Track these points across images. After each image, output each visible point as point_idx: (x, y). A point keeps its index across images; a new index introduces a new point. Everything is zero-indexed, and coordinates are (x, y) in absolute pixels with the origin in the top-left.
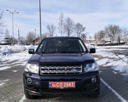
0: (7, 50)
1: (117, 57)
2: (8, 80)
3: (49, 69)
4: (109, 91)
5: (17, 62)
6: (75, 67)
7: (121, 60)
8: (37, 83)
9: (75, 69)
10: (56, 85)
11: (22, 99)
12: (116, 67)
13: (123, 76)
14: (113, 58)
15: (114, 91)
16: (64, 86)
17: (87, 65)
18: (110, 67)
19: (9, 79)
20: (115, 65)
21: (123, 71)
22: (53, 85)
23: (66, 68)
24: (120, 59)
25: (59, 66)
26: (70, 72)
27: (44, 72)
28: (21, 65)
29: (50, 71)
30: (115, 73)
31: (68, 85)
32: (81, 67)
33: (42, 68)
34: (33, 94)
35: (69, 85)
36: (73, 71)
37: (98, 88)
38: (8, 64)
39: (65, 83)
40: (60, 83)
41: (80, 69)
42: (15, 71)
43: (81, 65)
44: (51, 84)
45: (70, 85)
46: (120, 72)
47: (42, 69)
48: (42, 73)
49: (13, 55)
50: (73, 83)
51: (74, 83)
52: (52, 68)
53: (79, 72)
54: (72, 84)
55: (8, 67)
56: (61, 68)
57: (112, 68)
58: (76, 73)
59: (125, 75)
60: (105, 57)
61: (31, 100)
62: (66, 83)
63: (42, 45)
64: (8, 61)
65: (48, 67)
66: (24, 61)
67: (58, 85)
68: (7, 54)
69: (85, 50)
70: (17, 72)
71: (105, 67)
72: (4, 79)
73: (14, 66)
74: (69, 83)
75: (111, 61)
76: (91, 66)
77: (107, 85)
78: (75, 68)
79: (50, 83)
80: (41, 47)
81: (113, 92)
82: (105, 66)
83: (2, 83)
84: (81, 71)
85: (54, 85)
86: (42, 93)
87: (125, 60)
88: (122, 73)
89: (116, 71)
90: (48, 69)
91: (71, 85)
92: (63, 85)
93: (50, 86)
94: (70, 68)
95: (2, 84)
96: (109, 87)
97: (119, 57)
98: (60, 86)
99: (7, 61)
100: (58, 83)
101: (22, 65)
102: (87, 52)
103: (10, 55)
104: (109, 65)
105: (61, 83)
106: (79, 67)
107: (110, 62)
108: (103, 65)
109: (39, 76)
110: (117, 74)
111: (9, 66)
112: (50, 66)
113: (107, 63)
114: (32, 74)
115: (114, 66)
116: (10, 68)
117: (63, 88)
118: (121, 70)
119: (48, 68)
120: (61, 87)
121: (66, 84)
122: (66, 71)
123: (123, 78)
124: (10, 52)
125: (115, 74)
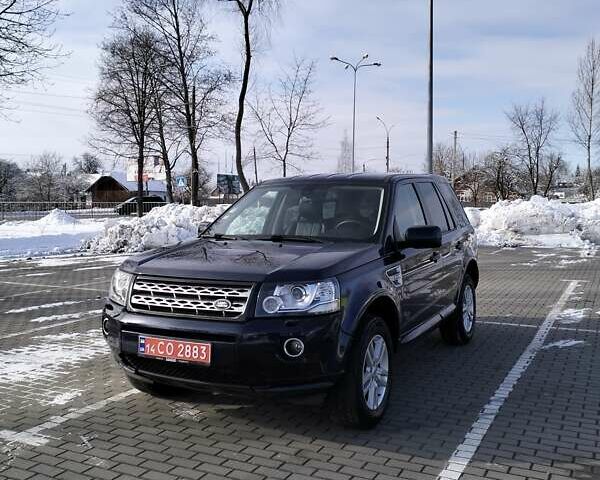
3: (154, 294)
6: (227, 290)
9: (226, 297)
10: (155, 348)
22: (148, 346)
23: (198, 293)
25: (181, 285)
26: (208, 308)
27: (136, 301)
29: (153, 300)
32: (247, 294)
33: (137, 287)
35: (192, 351)
36: (216, 304)
39: (181, 344)
40: (166, 343)
41: (243, 299)
43: (249, 287)
44: (143, 342)
45: (196, 352)
47: (138, 292)
48: (132, 304)
50: (204, 348)
51: (207, 347)
52: (161, 290)
53: (236, 310)
54: (203, 352)
56: (185, 292)
58: (223, 314)
62: (185, 345)
65: (151, 285)
67: (163, 348)
74: (192, 346)
78: (226, 294)
79: (143, 338)
84: (242, 309)
85: (151, 346)
90: (148, 292)
91: (198, 352)
92: (176, 351)
93: (140, 350)
94: (212, 293)
98: (165, 353)
100: (161, 342)
105: (170, 342)
106: (241, 295)
114: (114, 306)
117: (174, 361)
119: (149, 289)
120: (170, 357)
121: (184, 349)
122: (196, 303)
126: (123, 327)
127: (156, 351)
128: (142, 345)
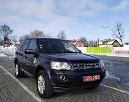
6: (95, 63)
9: (96, 65)
10: (88, 79)
16: (94, 79)
22: (86, 79)
26: (94, 67)
27: (76, 69)
33: (74, 65)
35: (96, 78)
40: (90, 77)
44: (84, 78)
47: (75, 66)
51: (99, 76)
52: (82, 65)
53: (99, 67)
56: (88, 65)
63: (41, 46)
74: (96, 76)
79: (84, 77)
92: (93, 78)
94: (93, 64)
98: (90, 79)
106: (98, 64)
120: (92, 80)
122: (91, 67)
126: (78, 76)
128: (85, 79)
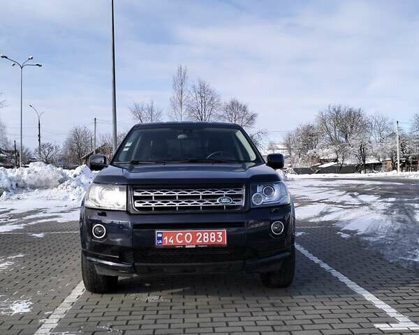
0: (6, 180)
1: (354, 201)
2: (21, 255)
3: (156, 197)
4: (323, 274)
5: (41, 215)
6: (226, 191)
7: (366, 207)
8: (118, 240)
9: (226, 195)
10: (174, 239)
11: (72, 294)
12: (348, 222)
13: (369, 241)
14: (342, 203)
15: (335, 273)
16: (198, 241)
17: (259, 189)
18: (330, 222)
19: (24, 252)
20: (345, 218)
21: (369, 231)
22: (166, 238)
23: (201, 194)
24: (363, 204)
25: (183, 189)
26: (213, 204)
27: (141, 205)
28: (56, 222)
29: (159, 203)
30: (345, 236)
31: (207, 237)
32: (243, 192)
33: (137, 194)
34: (106, 274)
35: (209, 237)
36: (220, 201)
37: (288, 254)
38: (12, 220)
39: (199, 233)
40: (184, 234)
41: (240, 196)
42: (40, 235)
43: (242, 187)
44: (160, 235)
46: (358, 233)
47: (136, 198)
48: (136, 208)
49: (23, 195)
50: (221, 233)
51: (223, 232)
52: (164, 194)
53: (236, 203)
54: (220, 236)
55: (16, 227)
56: (189, 194)
57: (337, 225)
58: (228, 207)
59: (371, 239)
60: (318, 202)
61: (101, 295)
62: (202, 233)
63: (128, 144)
64: (12, 212)
65: (152, 192)
66: (62, 212)
67: (181, 238)
68: (4, 193)
69: (253, 157)
70: (45, 237)
71: (314, 224)
72: (9, 253)
73: (34, 223)
74: (209, 233)
75: (334, 209)
76: (269, 192)
77: (316, 260)
78: (226, 193)
79: (158, 233)
80: (126, 150)
81: (335, 276)
82: (317, 220)
83: (4, 261)
84: (242, 203)
85: (169, 239)
86: (134, 265)
87: (378, 208)
88: (364, 235)
89: (346, 232)
90: (151, 197)
91: (215, 237)
92: (195, 238)
93: (158, 242)
94: (213, 193)
95: (6, 264)
96: (325, 266)
97: (361, 201)
98: (184, 241)
99: (8, 212)
100: (179, 233)
101: (59, 220)
102: (259, 160)
103: (16, 196)
104: (326, 218)
105: (188, 233)
106: (237, 193)
107: (330, 211)
108: (312, 218)
109: (126, 215)
110: (351, 239)
111: (18, 224)
112: (158, 189)
113: (322, 214)
114: (107, 213)
115: (342, 222)
116: (21, 229)
117: (194, 247)
118: (362, 230)
119: (152, 194)
120: (189, 244)
121: (203, 237)
122: (201, 201)
123: (365, 247)
124: (14, 186)
125: (344, 238)
126: (135, 226)
127: (175, 241)
128: (160, 239)
